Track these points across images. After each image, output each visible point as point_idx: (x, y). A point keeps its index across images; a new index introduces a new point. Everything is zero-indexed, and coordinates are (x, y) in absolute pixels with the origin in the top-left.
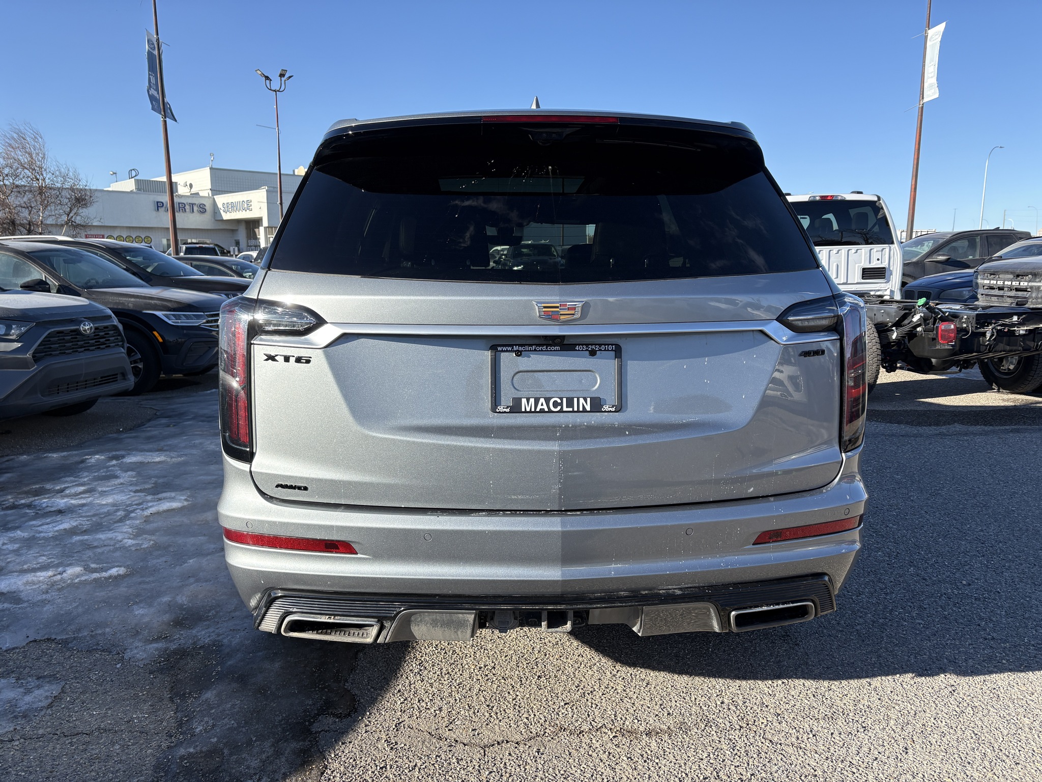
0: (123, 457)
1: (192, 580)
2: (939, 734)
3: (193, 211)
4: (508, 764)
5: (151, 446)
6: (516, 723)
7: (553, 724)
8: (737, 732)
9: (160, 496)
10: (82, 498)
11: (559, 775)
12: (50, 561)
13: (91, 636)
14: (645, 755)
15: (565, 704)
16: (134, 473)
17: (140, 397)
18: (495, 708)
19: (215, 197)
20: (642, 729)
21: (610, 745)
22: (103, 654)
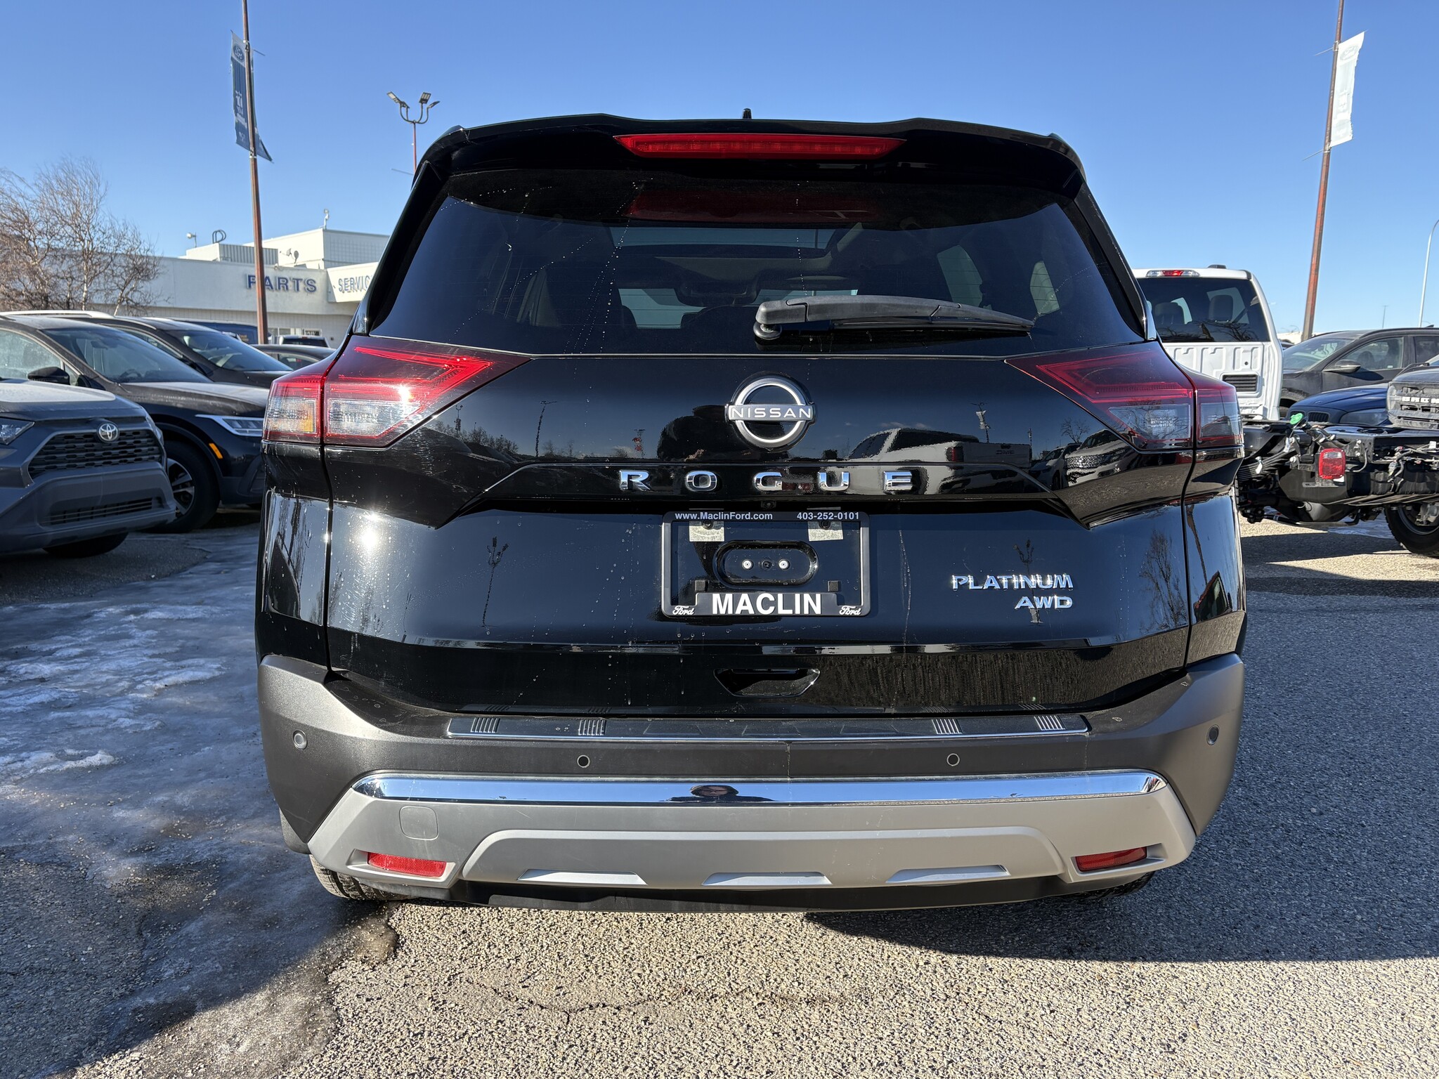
0: (146, 611)
1: (202, 775)
2: (1238, 1016)
3: (298, 289)
4: (598, 1036)
5: (188, 598)
6: (622, 980)
7: (674, 984)
8: (940, 1003)
9: (184, 663)
10: (75, 662)
11: (669, 1053)
12: (12, 743)
13: (49, 845)
14: (800, 1031)
15: (698, 958)
16: (154, 633)
17: (189, 535)
18: (596, 959)
19: (329, 270)
20: (802, 995)
21: (751, 1015)
22: (60, 868)
